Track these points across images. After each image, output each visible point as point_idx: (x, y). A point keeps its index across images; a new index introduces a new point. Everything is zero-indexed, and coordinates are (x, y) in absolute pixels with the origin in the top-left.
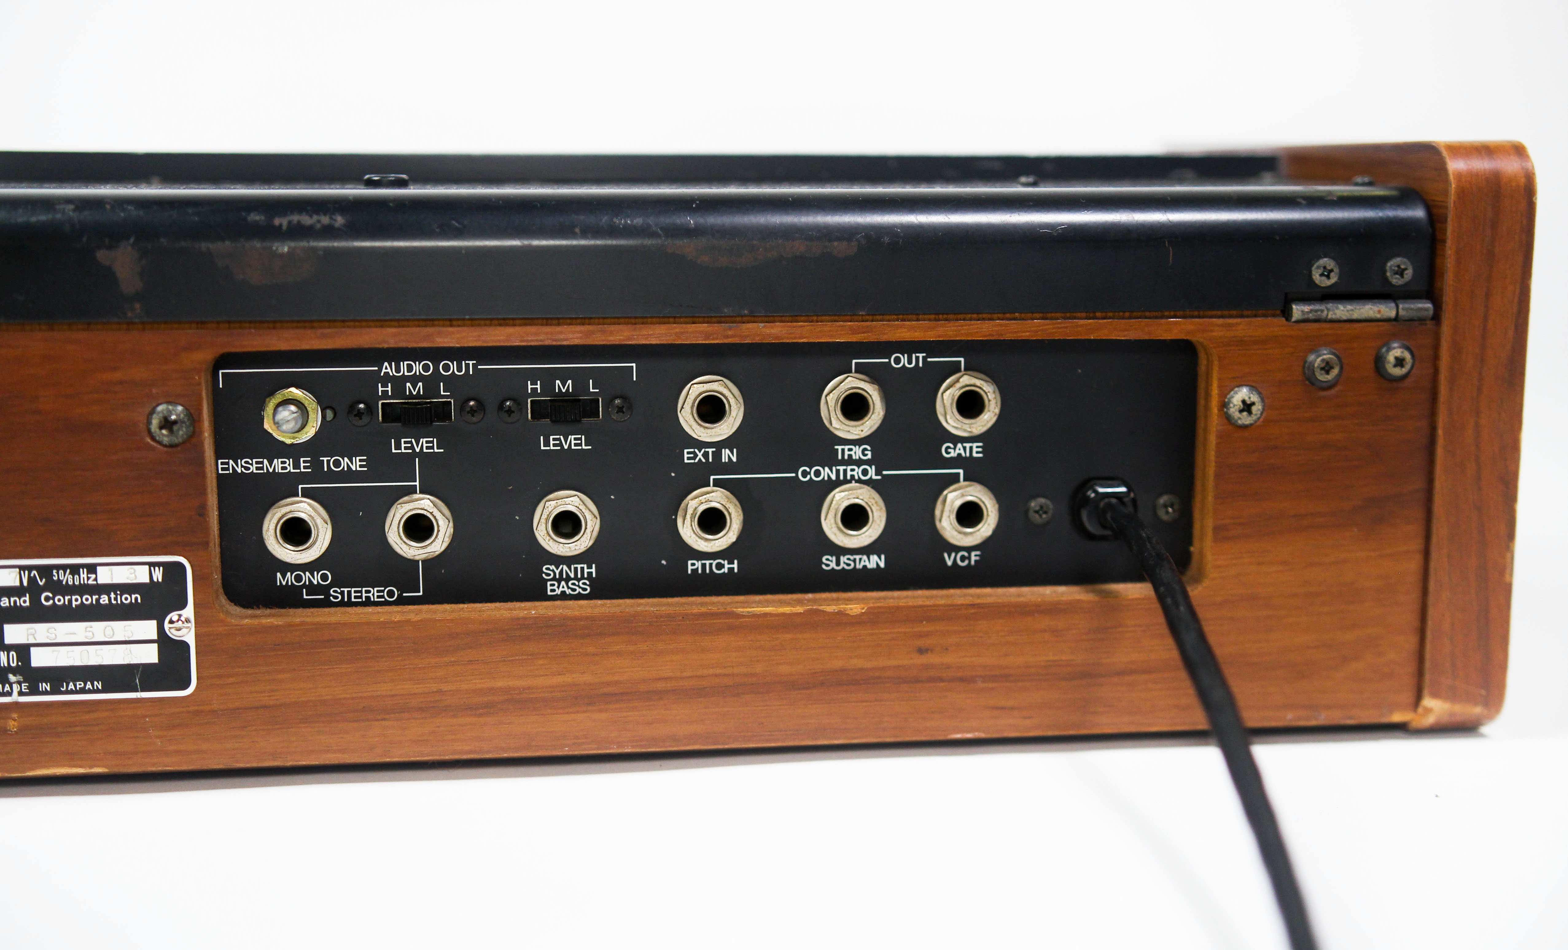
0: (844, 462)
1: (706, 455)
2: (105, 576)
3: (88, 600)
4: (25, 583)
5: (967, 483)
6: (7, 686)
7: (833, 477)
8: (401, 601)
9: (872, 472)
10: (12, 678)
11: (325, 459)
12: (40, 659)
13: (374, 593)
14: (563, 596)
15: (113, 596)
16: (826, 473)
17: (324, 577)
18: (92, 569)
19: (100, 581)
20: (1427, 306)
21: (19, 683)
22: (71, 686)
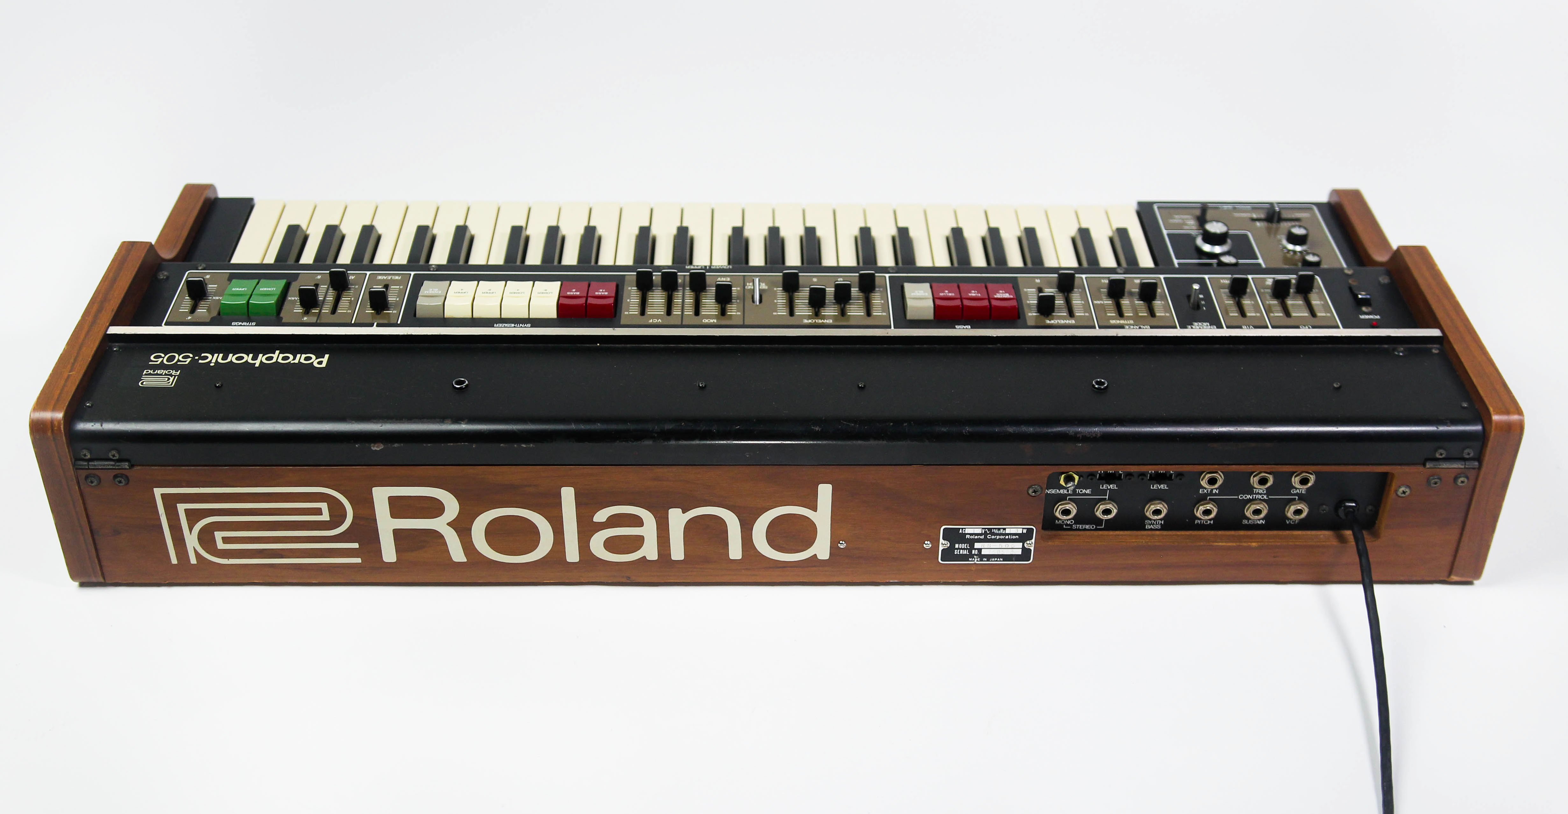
0: (1256, 494)
1: (1208, 491)
2: (1008, 531)
3: (1002, 537)
4: (983, 532)
5: (1298, 502)
6: (973, 559)
7: (1251, 498)
8: (1096, 529)
9: (1265, 497)
10: (975, 557)
11: (1077, 490)
12: (984, 552)
13: (1087, 527)
14: (1151, 529)
15: (1010, 536)
16: (1249, 497)
17: (1072, 522)
18: (1004, 529)
19: (1006, 532)
20: (1476, 463)
21: (977, 558)
22: (993, 560)
